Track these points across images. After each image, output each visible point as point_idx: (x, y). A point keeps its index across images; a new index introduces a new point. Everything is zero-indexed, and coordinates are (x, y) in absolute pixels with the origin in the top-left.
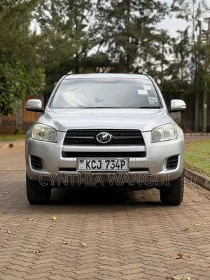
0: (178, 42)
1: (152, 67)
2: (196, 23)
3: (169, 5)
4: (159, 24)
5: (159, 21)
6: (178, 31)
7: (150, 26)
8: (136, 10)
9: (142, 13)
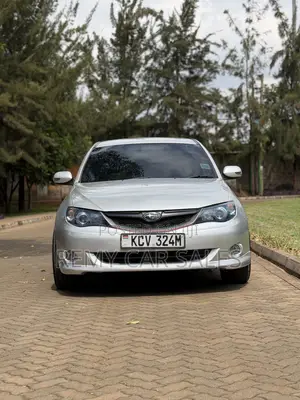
0: (231, 101)
1: (204, 129)
2: (250, 80)
3: (220, 63)
4: (210, 83)
5: (210, 80)
6: (231, 90)
7: (201, 85)
8: (185, 69)
9: (191, 73)
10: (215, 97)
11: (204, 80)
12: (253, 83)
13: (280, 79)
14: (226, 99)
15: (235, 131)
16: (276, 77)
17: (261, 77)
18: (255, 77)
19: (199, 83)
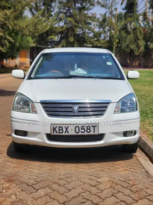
10: (93, 18)
11: (88, 9)
12: (112, 12)
13: (125, 11)
14: (98, 19)
15: (102, 36)
16: (123, 9)
17: (116, 9)
18: (113, 9)
19: (85, 10)
